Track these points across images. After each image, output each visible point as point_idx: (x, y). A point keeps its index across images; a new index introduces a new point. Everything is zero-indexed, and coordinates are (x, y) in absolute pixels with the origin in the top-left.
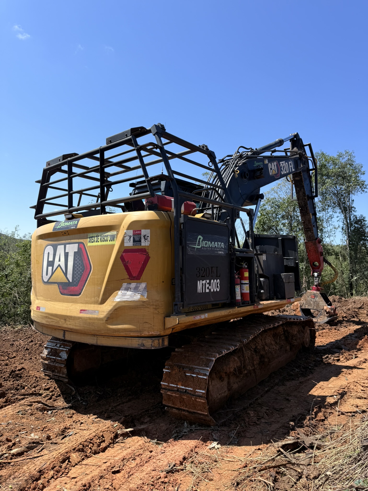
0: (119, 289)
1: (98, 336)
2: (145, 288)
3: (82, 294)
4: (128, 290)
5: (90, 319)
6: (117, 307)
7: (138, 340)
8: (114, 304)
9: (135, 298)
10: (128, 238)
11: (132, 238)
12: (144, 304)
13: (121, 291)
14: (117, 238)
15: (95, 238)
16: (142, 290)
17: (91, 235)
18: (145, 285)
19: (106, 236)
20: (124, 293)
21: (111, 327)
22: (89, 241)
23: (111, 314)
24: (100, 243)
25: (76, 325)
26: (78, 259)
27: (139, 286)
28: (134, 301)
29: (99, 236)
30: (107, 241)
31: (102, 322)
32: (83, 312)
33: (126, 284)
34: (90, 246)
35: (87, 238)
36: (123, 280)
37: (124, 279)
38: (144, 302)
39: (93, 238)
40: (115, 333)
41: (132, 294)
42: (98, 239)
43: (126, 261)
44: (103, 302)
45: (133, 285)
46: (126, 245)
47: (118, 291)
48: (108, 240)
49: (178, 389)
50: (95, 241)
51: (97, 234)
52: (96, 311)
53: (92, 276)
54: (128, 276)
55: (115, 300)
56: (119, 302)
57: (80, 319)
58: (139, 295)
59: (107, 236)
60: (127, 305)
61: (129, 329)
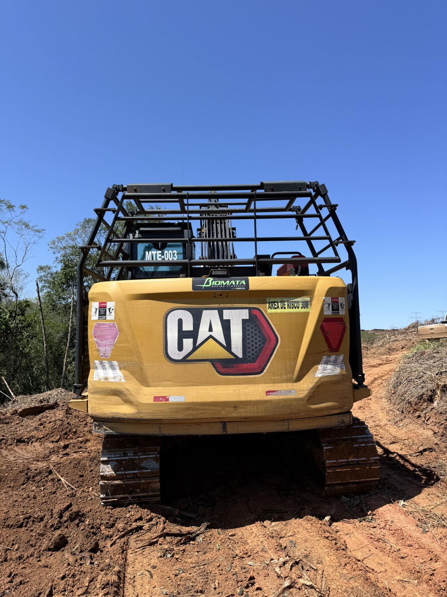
0: (319, 363)
1: (289, 420)
2: (343, 361)
3: (265, 371)
4: (328, 363)
5: (285, 400)
6: (319, 383)
7: (337, 418)
8: (316, 380)
9: (336, 372)
10: (326, 305)
11: (331, 306)
12: (344, 378)
13: (320, 365)
14: (311, 305)
15: (279, 304)
16: (340, 363)
17: (272, 300)
18: (343, 357)
19: (295, 302)
20: (325, 368)
21: (313, 407)
22: (269, 307)
23: (313, 392)
24: (287, 310)
25: (259, 411)
26: (252, 328)
27: (338, 359)
28: (336, 375)
29: (284, 302)
30: (298, 308)
31: (302, 403)
32: (271, 393)
33: (325, 357)
34: (271, 314)
35: (266, 303)
36: (322, 353)
37: (324, 352)
38: (344, 375)
39: (276, 304)
40: (316, 414)
41: (332, 368)
42: (285, 305)
43: (325, 332)
44: (299, 378)
45: (333, 358)
46: (326, 313)
47: (317, 366)
48: (300, 307)
49: (349, 462)
50: (280, 307)
51: (281, 299)
52: (292, 391)
53: (280, 350)
54: (328, 348)
55: (316, 376)
56: (321, 377)
57: (268, 403)
58: (339, 368)
59: (298, 302)
60: (329, 380)
61: (333, 406)
